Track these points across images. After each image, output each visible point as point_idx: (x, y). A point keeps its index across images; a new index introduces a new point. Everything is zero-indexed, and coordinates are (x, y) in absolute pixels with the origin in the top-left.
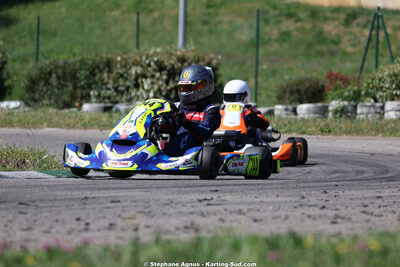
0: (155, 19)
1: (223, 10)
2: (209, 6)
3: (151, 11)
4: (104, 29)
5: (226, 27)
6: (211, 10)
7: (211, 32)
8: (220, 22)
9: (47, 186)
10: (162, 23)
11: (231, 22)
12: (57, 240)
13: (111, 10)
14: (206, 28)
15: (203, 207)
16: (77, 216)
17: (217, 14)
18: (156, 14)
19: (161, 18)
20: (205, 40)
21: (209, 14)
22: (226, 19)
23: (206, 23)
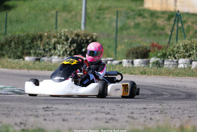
0: (72, 16)
1: (106, 12)
2: (100, 9)
3: (70, 11)
4: (46, 20)
5: (107, 20)
6: (101, 12)
7: (100, 22)
8: (105, 18)
10: (76, 18)
11: (110, 18)
13: (51, 10)
14: (98, 21)
17: (103, 14)
18: (73, 13)
19: (76, 15)
20: (96, 26)
21: (99, 14)
22: (108, 16)
23: (98, 18)
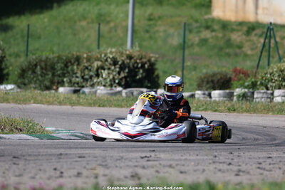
0: (111, 28)
1: (159, 22)
2: (150, 19)
3: (108, 22)
4: (75, 35)
5: (161, 34)
6: (151, 22)
7: (151, 38)
8: (157, 31)
9: (34, 145)
10: (116, 31)
11: (165, 31)
12: (40, 184)
13: (80, 20)
14: (147, 35)
15: (144, 162)
16: (55, 167)
17: (156, 25)
18: (112, 25)
19: (116, 27)
20: (145, 43)
21: (150, 26)
22: (162, 29)
23: (147, 31)
